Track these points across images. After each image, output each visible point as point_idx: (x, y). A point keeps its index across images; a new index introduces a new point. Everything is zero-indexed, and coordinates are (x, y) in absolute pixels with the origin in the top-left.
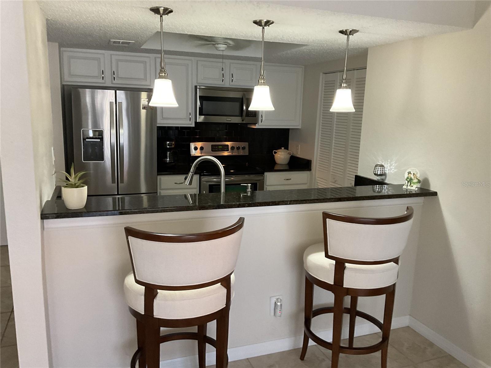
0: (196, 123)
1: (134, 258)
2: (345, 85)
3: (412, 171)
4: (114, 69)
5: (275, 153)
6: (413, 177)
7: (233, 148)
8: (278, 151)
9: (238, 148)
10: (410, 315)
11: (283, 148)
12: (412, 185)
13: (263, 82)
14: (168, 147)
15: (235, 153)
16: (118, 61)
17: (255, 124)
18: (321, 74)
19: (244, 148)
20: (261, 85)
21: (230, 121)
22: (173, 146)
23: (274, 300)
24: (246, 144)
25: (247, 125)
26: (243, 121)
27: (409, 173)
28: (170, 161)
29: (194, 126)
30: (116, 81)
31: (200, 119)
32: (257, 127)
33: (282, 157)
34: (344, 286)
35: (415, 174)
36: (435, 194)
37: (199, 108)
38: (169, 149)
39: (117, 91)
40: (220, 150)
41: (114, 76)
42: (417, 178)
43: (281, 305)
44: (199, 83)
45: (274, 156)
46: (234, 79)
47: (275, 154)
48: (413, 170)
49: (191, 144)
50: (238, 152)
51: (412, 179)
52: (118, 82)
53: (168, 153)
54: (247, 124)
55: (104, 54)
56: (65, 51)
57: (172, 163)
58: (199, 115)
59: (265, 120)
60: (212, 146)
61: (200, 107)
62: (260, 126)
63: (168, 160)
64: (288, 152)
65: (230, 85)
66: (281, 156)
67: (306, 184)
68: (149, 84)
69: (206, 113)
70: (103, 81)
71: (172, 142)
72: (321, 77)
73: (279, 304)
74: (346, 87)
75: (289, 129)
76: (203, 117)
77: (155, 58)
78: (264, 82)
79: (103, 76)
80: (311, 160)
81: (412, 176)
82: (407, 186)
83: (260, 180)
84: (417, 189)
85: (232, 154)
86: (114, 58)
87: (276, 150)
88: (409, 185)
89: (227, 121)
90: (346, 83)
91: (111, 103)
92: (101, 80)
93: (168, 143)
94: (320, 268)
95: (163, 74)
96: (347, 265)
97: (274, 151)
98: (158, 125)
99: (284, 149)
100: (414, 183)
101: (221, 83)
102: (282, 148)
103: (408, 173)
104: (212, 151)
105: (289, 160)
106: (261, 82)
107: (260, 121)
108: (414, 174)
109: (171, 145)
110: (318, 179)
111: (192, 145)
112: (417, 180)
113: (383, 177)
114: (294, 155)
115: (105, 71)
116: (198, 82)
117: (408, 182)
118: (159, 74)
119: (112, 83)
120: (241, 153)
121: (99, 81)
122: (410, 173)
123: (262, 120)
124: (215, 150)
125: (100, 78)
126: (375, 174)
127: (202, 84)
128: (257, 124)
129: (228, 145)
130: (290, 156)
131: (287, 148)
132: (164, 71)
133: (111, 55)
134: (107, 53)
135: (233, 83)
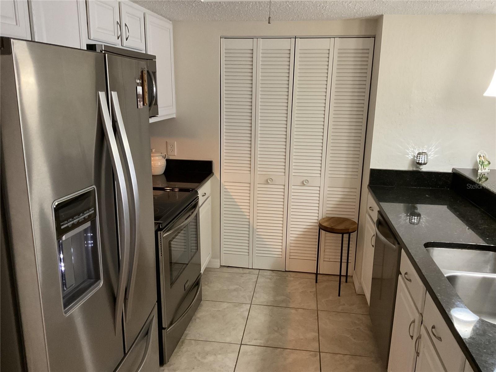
3: (481, 154)
6: (483, 160)
12: (485, 167)
35: (485, 156)
42: (487, 160)
48: (482, 152)
51: (484, 162)
80: (212, 161)
82: (482, 169)
84: (489, 171)
88: (482, 168)
101: (115, 40)
103: (479, 156)
108: (483, 157)
110: (226, 184)
112: (488, 162)
116: (92, 36)
117: (481, 165)
122: (480, 156)
127: (97, 40)
135: (127, 43)
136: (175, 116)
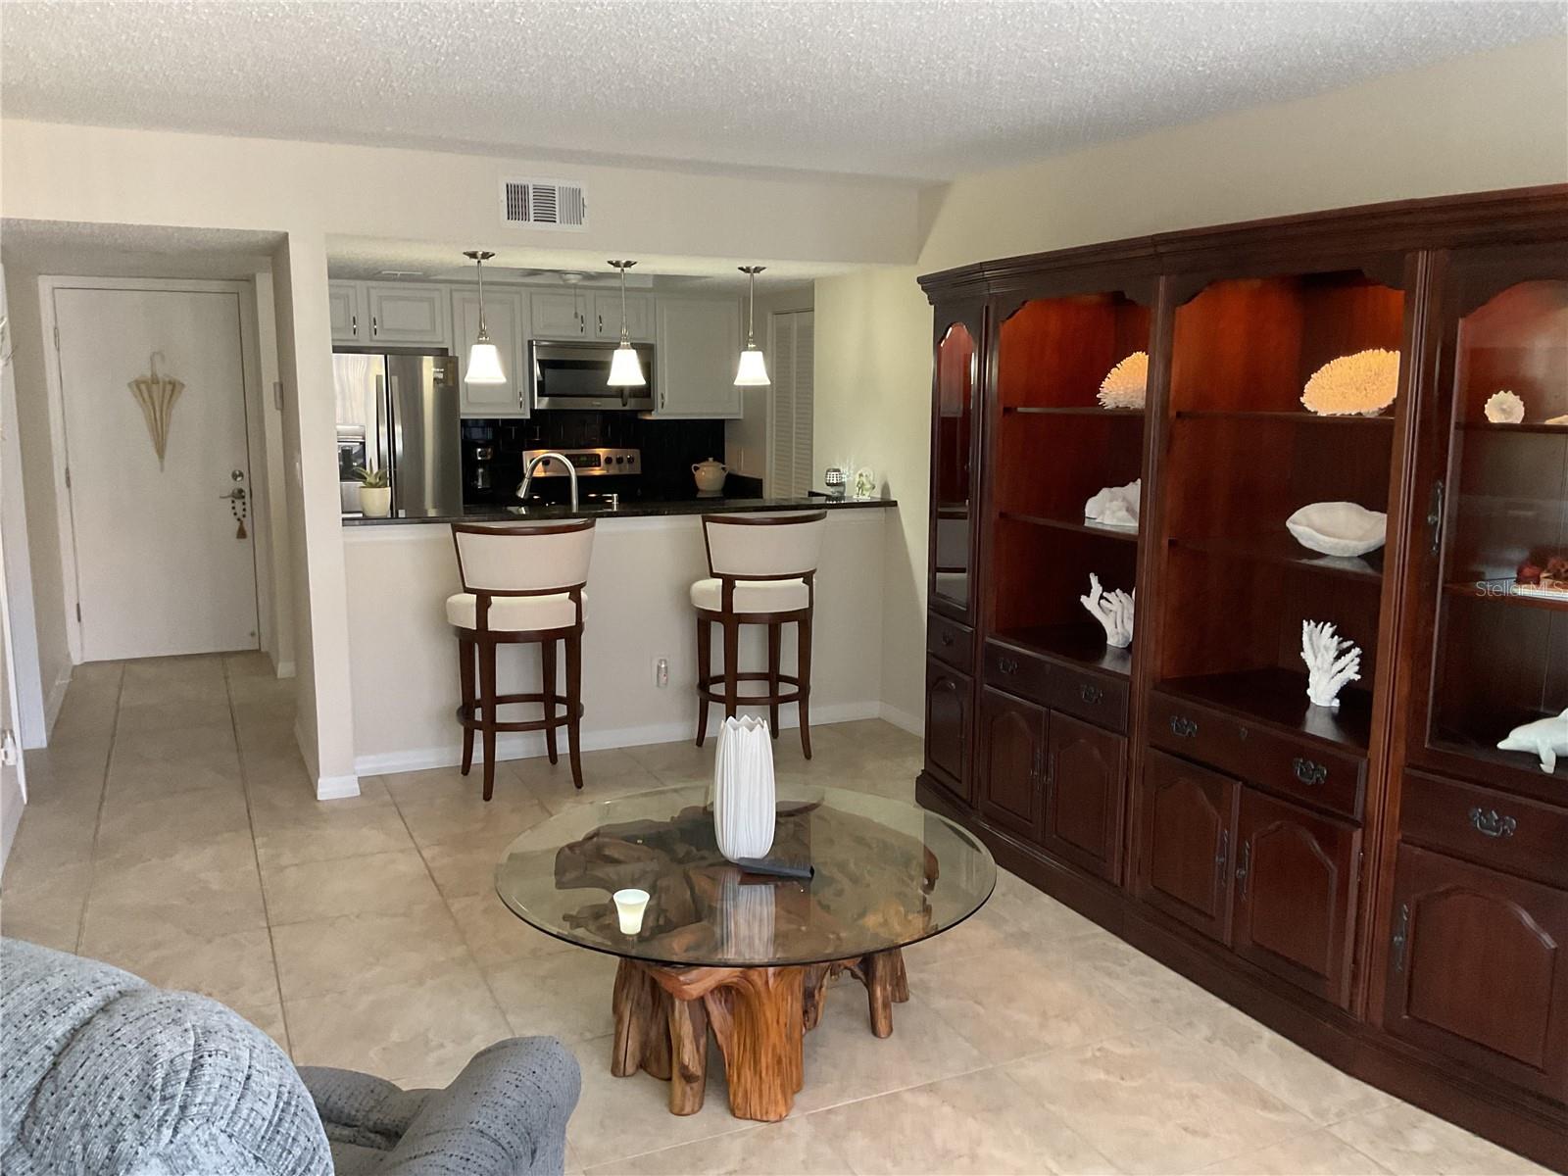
0: (533, 411)
1: (465, 564)
2: (753, 346)
3: (864, 472)
4: (375, 314)
5: (696, 469)
6: (865, 481)
7: (608, 460)
8: (701, 466)
9: (620, 461)
10: (881, 700)
11: (711, 459)
12: (864, 493)
14: (480, 458)
15: (614, 470)
16: (381, 299)
17: (650, 411)
18: (769, 316)
19: (631, 461)
21: (599, 406)
22: (489, 457)
23: (656, 663)
24: (633, 453)
25: (636, 415)
26: (624, 405)
27: (861, 475)
28: (483, 487)
29: (529, 417)
30: (378, 337)
31: (542, 404)
32: (654, 417)
33: (710, 476)
34: (734, 612)
35: (867, 475)
36: (895, 504)
37: (538, 382)
38: (482, 464)
39: (388, 355)
40: (588, 464)
41: (375, 327)
42: (870, 481)
43: (666, 668)
44: (536, 336)
45: (694, 475)
46: (604, 325)
47: (695, 471)
49: (524, 453)
50: (620, 468)
51: (865, 485)
52: (381, 339)
53: (480, 469)
54: (635, 412)
55: (354, 287)
57: (487, 489)
58: (539, 395)
59: (668, 402)
60: (572, 456)
61: (541, 379)
62: (660, 416)
63: (480, 483)
64: (722, 467)
65: (598, 338)
66: (708, 475)
68: (440, 340)
69: (551, 392)
70: (355, 337)
71: (486, 450)
72: (769, 322)
73: (663, 666)
74: (754, 349)
75: (723, 420)
76: (546, 399)
77: (451, 291)
79: (355, 326)
80: (761, 480)
81: (864, 479)
82: (859, 494)
85: (610, 471)
86: (373, 292)
87: (697, 463)
88: (861, 493)
89: (594, 406)
90: (754, 343)
91: (378, 378)
92: (350, 336)
93: (479, 450)
94: (706, 593)
95: (484, 338)
96: (737, 582)
97: (694, 466)
98: (462, 417)
99: (714, 460)
100: (867, 490)
101: (579, 334)
103: (859, 475)
105: (723, 482)
107: (660, 405)
109: (485, 454)
111: (527, 456)
112: (871, 485)
113: (841, 489)
114: (732, 472)
115: (358, 318)
116: (535, 333)
117: (860, 489)
119: (371, 340)
120: (626, 469)
121: (347, 338)
123: (663, 403)
124: (580, 464)
125: (350, 332)
126: (828, 484)
127: (541, 336)
128: (654, 411)
129: (599, 456)
130: (726, 474)
131: (720, 458)
132: (485, 334)
133: (368, 289)
134: (361, 284)
135: (602, 334)
136: (741, 417)
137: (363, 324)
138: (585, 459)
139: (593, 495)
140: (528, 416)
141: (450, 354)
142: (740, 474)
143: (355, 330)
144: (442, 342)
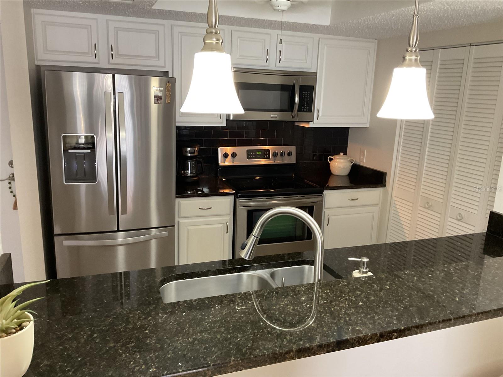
0: (229, 121)
4: (112, 42)
5: (331, 159)
7: (275, 154)
8: (334, 158)
9: (282, 154)
13: (414, 61)
14: (189, 155)
15: (279, 161)
16: (117, 30)
17: (308, 122)
19: (290, 154)
20: (410, 65)
22: (196, 154)
24: (293, 149)
26: (293, 117)
28: (192, 175)
29: (226, 125)
30: (115, 60)
32: (311, 125)
33: (341, 166)
38: (191, 158)
39: (116, 75)
40: (258, 156)
41: (112, 52)
44: (234, 64)
45: (329, 164)
46: (283, 58)
47: (330, 161)
49: (219, 149)
50: (283, 159)
52: (117, 63)
53: (189, 163)
55: (96, 19)
56: (37, 14)
57: (194, 176)
59: (322, 116)
60: (248, 151)
62: (315, 124)
63: (189, 172)
64: (349, 159)
65: (277, 67)
66: (339, 164)
67: (378, 204)
68: (163, 64)
70: (96, 59)
71: (194, 149)
75: (348, 128)
77: (172, 26)
78: (416, 59)
79: (96, 52)
80: (386, 173)
83: (317, 202)
85: (274, 162)
86: (111, 24)
87: (332, 156)
89: (272, 118)
91: (107, 94)
92: (92, 59)
93: (189, 149)
95: (214, 41)
97: (330, 158)
98: (177, 124)
99: (343, 154)
101: (264, 63)
102: (341, 153)
104: (248, 158)
105: (350, 169)
106: (411, 60)
107: (315, 118)
109: (193, 151)
110: (396, 199)
111: (221, 151)
114: (356, 163)
115: (98, 45)
116: (233, 62)
118: (204, 41)
119: (109, 63)
120: (287, 160)
121: (89, 61)
123: (318, 116)
124: (252, 157)
125: (92, 56)
127: (238, 65)
128: (311, 121)
129: (269, 150)
130: (352, 164)
131: (346, 153)
132: (216, 33)
133: (107, 21)
134: (102, 18)
135: (281, 64)
136: (368, 126)
137: (103, 51)
138: (260, 153)
139: (258, 178)
140: (224, 124)
141: (170, 75)
142: (362, 164)
143: (96, 55)
144: (164, 67)
